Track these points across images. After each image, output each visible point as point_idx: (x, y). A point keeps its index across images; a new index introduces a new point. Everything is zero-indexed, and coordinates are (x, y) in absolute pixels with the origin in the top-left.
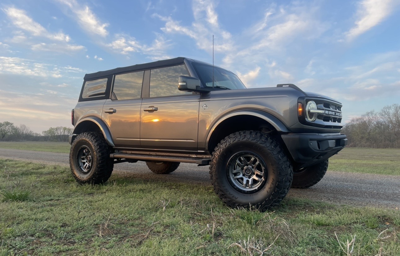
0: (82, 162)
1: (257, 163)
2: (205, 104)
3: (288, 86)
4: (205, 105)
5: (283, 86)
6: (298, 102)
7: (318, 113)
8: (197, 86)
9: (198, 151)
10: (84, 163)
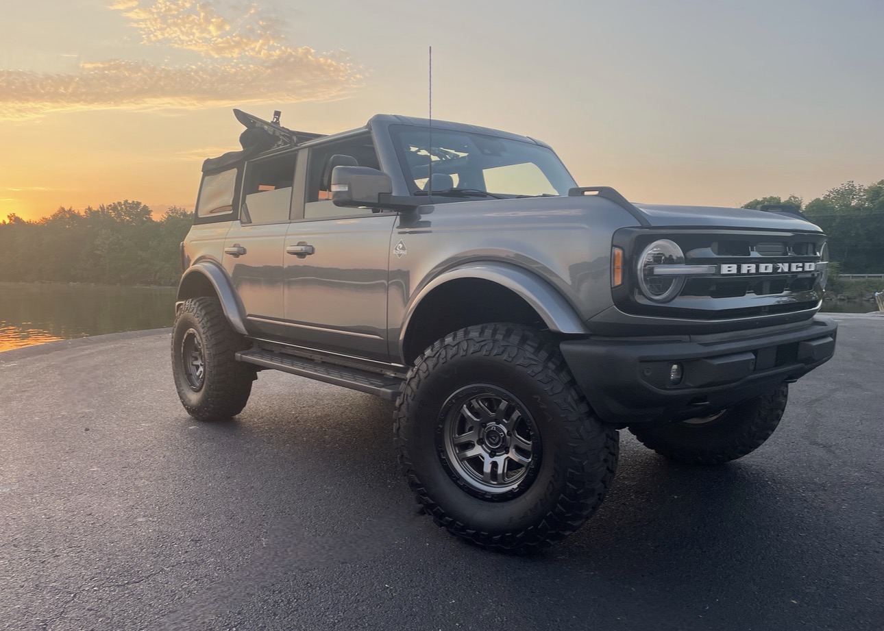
0: (193, 365)
1: (516, 415)
2: (401, 243)
3: (596, 193)
4: (401, 246)
5: (586, 193)
6: (613, 246)
7: (687, 276)
8: (379, 194)
9: (392, 364)
10: (197, 367)
